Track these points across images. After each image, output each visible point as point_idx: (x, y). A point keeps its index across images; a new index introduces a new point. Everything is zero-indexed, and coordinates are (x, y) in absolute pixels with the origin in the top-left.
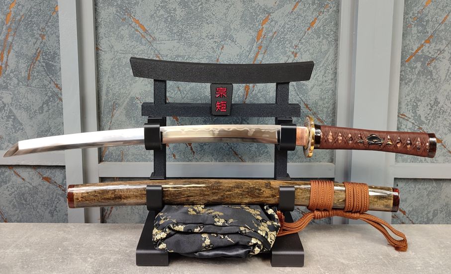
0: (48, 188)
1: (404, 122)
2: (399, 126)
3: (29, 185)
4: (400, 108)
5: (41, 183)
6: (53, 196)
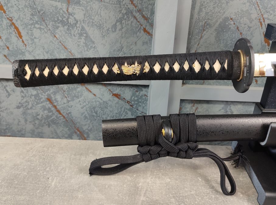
0: (117, 103)
3: (100, 100)
5: (111, 99)
6: (121, 111)
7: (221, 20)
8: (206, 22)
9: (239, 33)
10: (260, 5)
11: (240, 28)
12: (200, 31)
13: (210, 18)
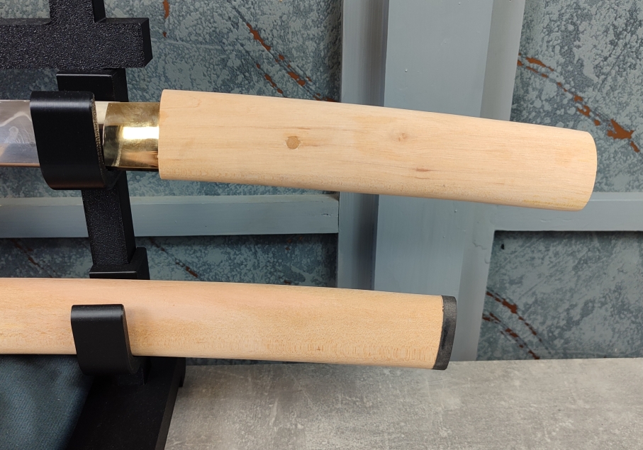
1: (536, 81)
2: (521, 92)
4: (527, 39)
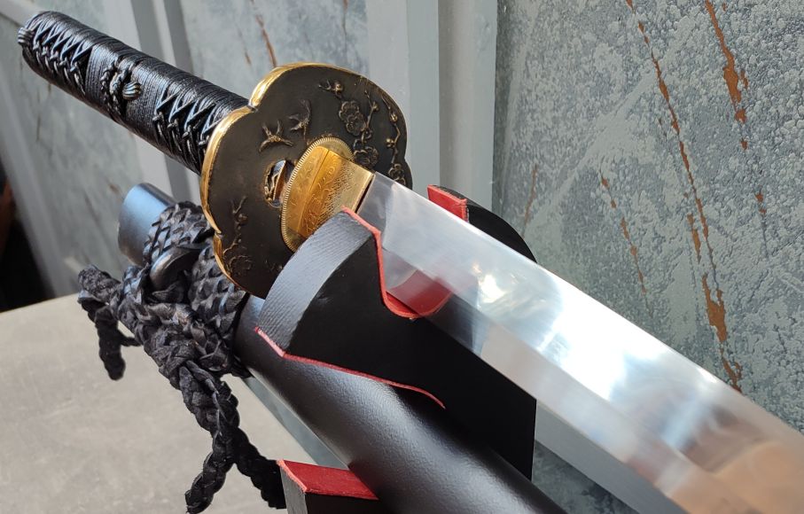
7: (576, 175)
8: (536, 166)
9: (630, 246)
10: (690, 160)
11: (632, 230)
12: (524, 193)
13: (547, 156)
